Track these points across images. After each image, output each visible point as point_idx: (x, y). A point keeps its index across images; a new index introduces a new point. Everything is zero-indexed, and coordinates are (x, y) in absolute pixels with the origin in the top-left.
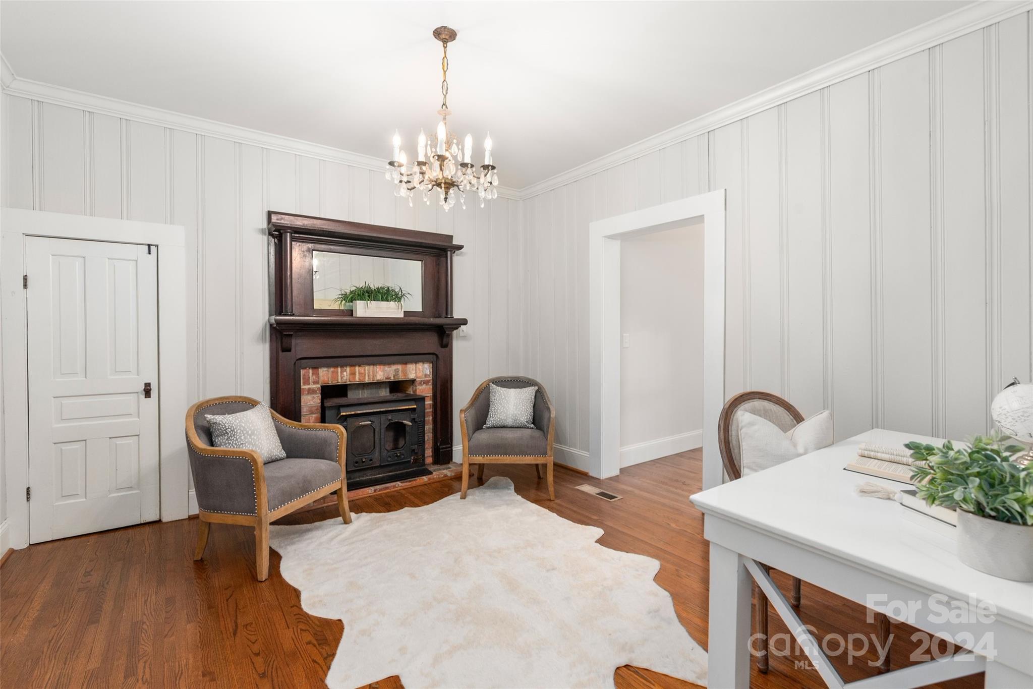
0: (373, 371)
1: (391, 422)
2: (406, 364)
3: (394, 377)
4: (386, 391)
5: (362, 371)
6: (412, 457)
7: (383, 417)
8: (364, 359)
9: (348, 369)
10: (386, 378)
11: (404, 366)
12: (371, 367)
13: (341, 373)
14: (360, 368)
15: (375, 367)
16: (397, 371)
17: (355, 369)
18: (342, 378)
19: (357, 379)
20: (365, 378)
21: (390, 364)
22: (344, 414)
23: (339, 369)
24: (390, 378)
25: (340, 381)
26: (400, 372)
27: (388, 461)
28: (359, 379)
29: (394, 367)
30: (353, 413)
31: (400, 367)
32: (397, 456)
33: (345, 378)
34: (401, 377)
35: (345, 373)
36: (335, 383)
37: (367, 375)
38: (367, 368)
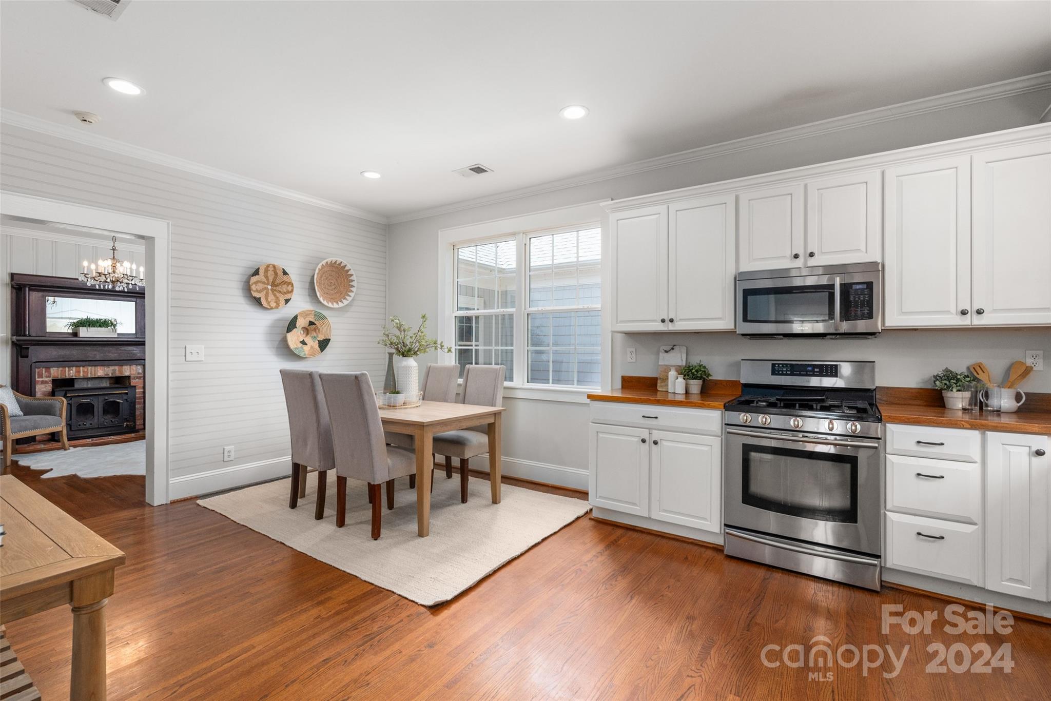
0: (95, 371)
1: (107, 401)
2: (122, 366)
3: (112, 374)
4: (106, 382)
5: (86, 370)
6: (125, 423)
7: (101, 398)
8: (87, 363)
9: (74, 369)
10: (105, 375)
11: (120, 367)
12: (93, 368)
13: (69, 371)
14: (84, 369)
15: (96, 368)
16: (114, 371)
17: (80, 369)
18: (69, 374)
19: (82, 375)
20: (88, 375)
21: (108, 366)
22: (69, 395)
23: (67, 369)
24: (108, 375)
25: (67, 376)
26: (117, 371)
27: (105, 425)
28: (83, 375)
29: (112, 368)
30: (76, 395)
31: (117, 368)
32: (112, 422)
33: (71, 374)
34: (118, 374)
35: (72, 372)
36: (63, 377)
37: (89, 372)
38: (89, 368)
